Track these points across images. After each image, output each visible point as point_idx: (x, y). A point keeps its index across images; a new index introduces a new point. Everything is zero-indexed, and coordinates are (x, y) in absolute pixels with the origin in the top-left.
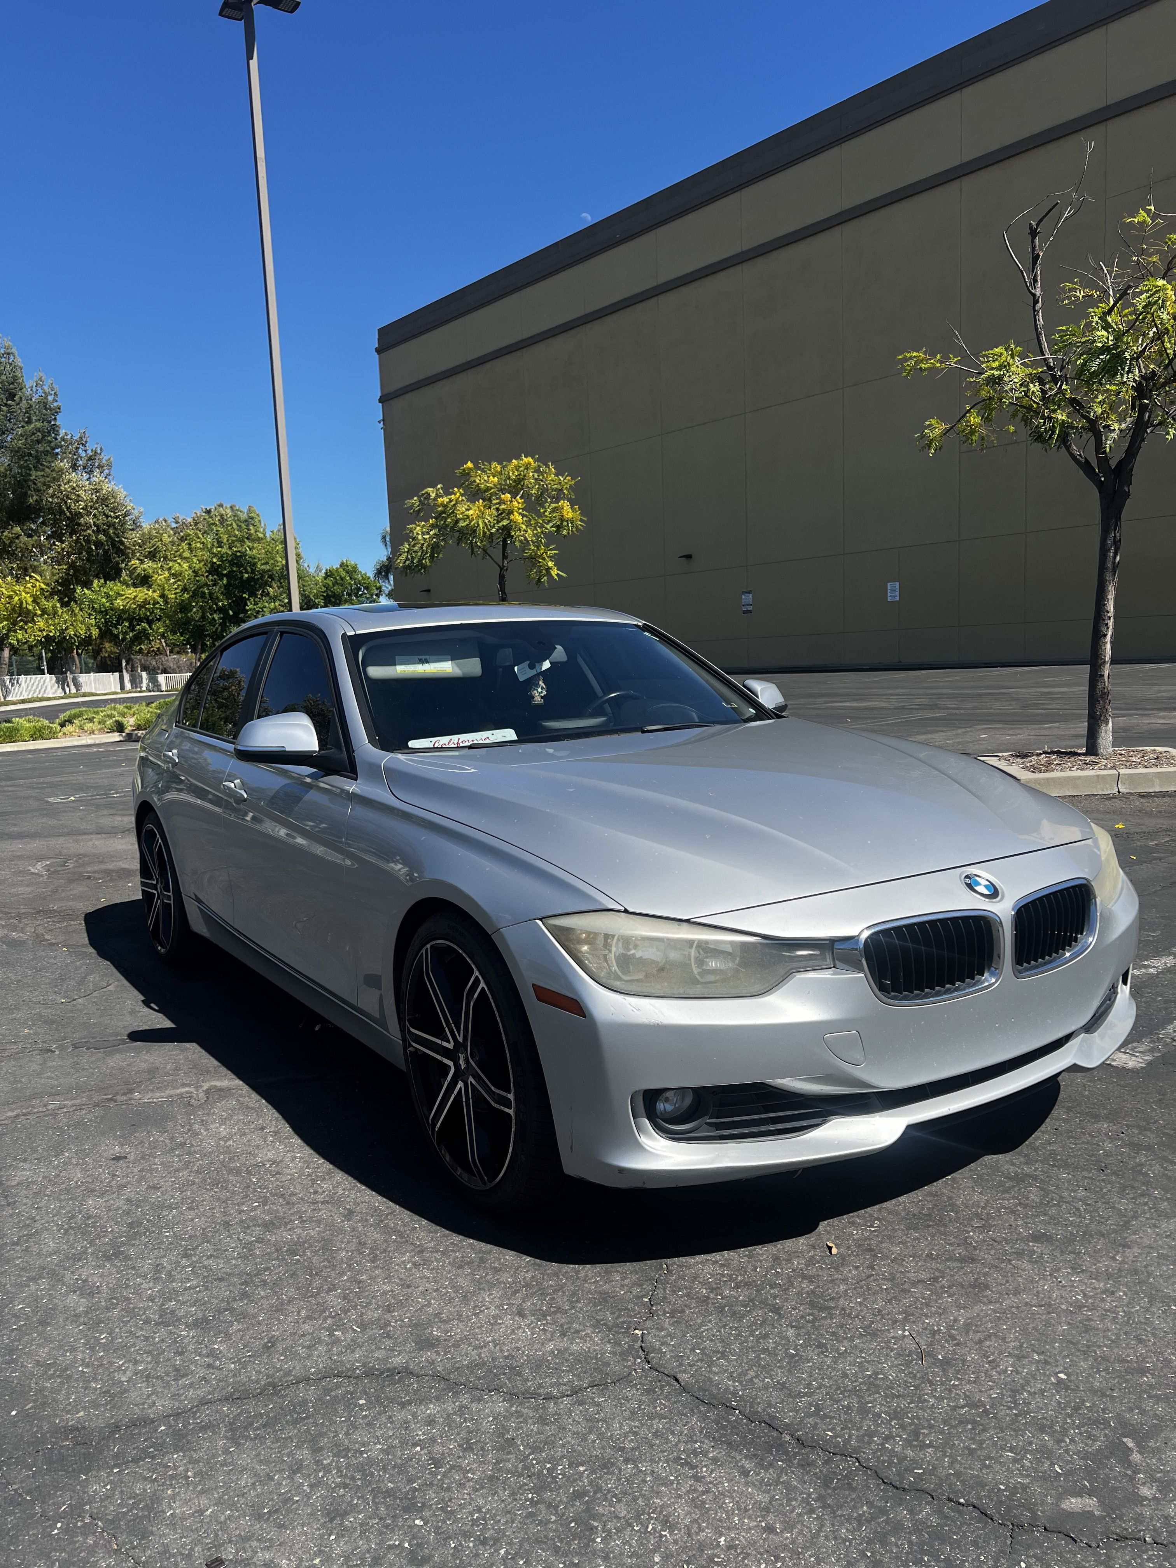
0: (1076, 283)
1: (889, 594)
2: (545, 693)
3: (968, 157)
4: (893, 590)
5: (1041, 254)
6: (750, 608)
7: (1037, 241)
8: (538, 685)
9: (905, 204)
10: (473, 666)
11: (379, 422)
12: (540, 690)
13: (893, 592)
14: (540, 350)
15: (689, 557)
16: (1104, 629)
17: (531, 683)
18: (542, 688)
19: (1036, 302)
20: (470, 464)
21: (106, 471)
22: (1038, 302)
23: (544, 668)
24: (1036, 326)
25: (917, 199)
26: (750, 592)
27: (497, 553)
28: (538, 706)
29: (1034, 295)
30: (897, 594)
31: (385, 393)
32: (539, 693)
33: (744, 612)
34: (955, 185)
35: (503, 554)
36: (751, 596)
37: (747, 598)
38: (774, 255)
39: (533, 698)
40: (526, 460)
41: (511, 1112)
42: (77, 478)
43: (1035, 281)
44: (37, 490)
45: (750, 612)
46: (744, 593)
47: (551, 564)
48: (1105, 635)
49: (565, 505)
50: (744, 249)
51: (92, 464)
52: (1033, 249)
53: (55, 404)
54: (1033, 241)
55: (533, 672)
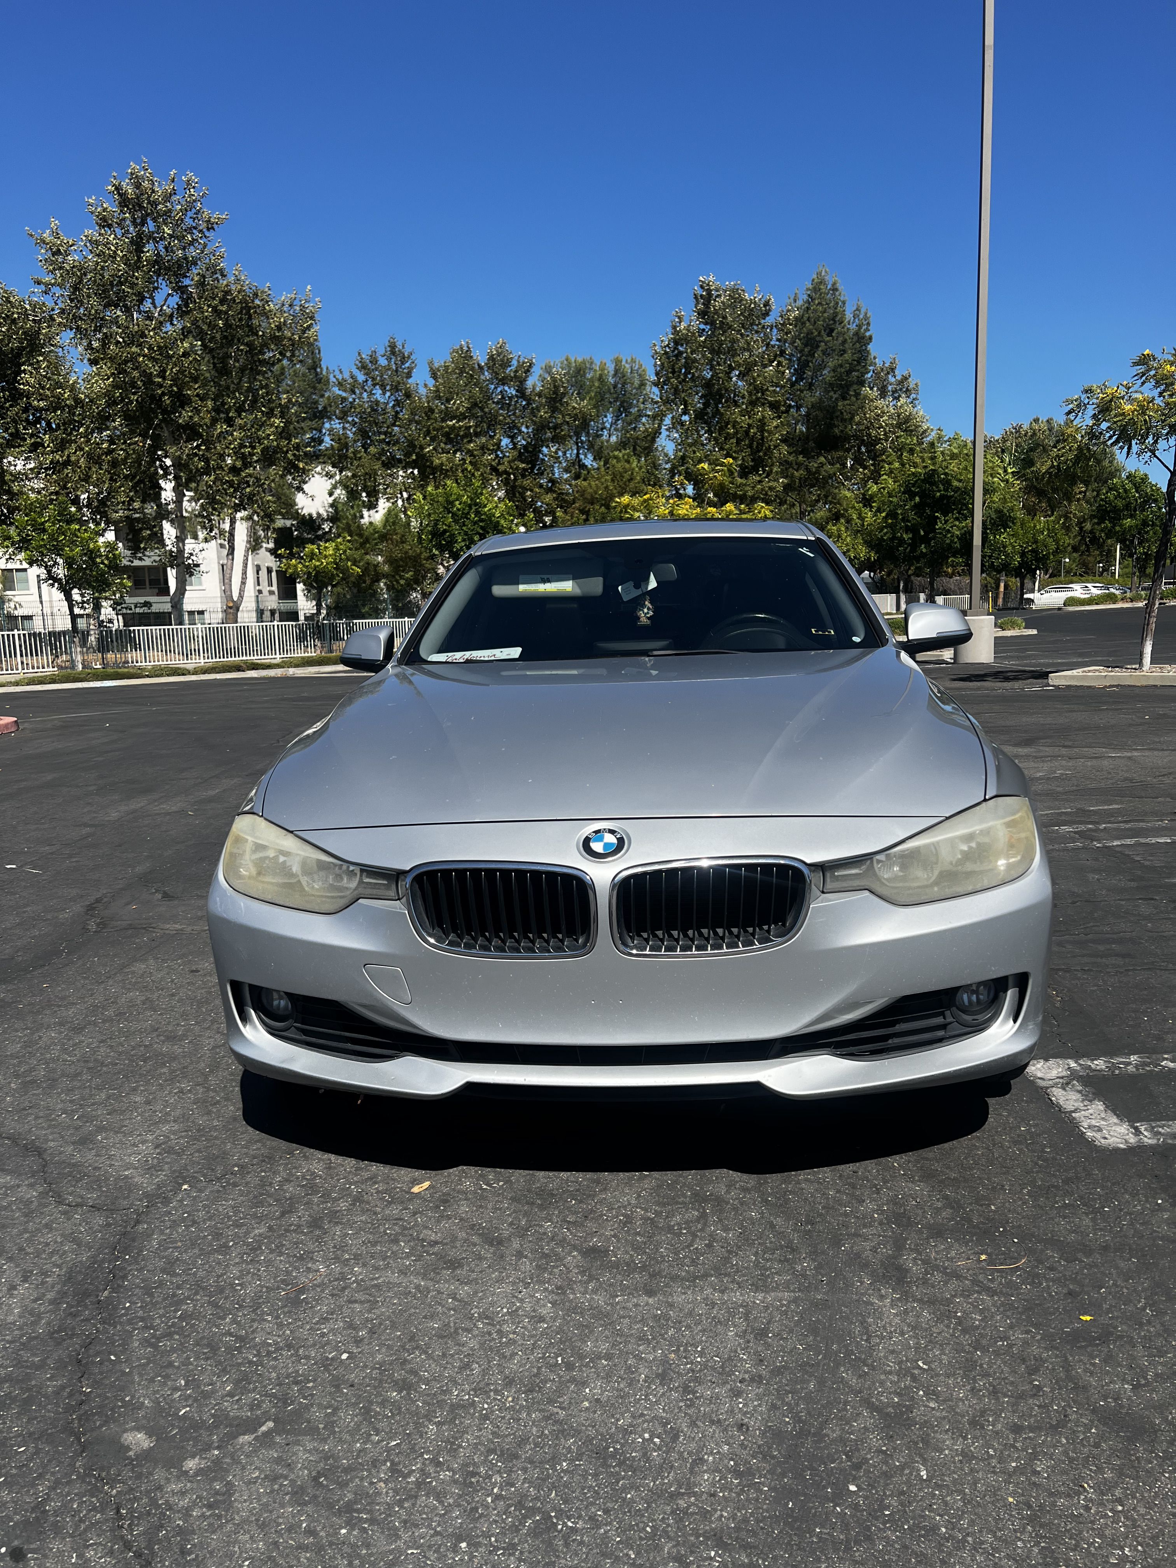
2: (651, 613)
8: (644, 606)
10: (595, 585)
12: (646, 610)
17: (637, 603)
18: (649, 609)
21: (913, 396)
23: (650, 588)
28: (645, 627)
32: (645, 614)
39: (639, 618)
42: (887, 405)
44: (843, 420)
51: (904, 388)
53: (868, 334)
55: (638, 592)
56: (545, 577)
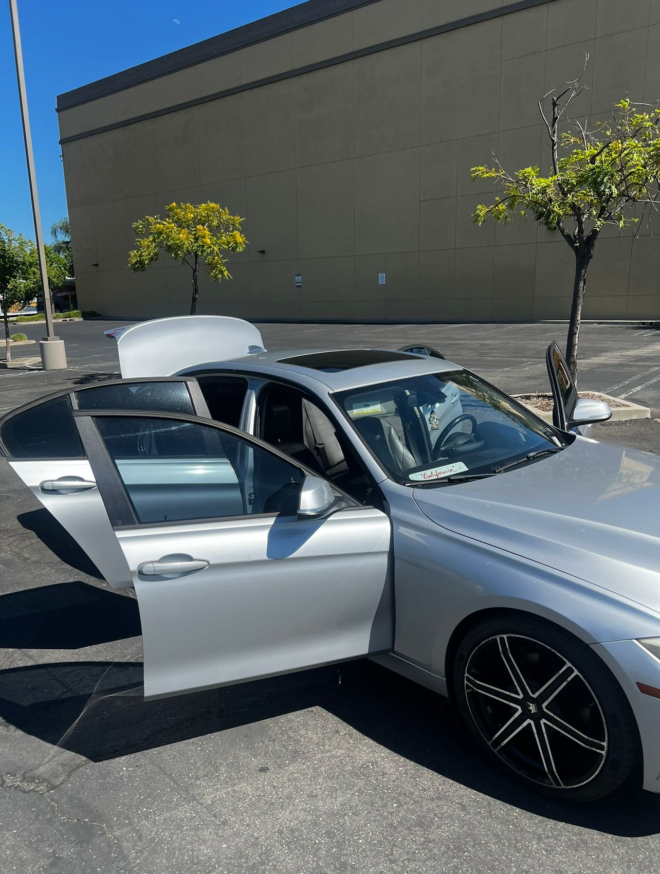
0: (569, 134)
1: (380, 280)
3: (426, 27)
4: (382, 278)
5: (559, 117)
6: (300, 284)
7: (556, 109)
9: (390, 52)
11: (60, 157)
13: (382, 279)
14: (167, 118)
15: (263, 252)
16: (575, 330)
19: (554, 145)
20: (174, 204)
22: (555, 145)
24: (554, 158)
25: (397, 48)
26: (300, 275)
27: (192, 261)
29: (553, 141)
30: (384, 280)
31: (64, 137)
33: (297, 287)
34: (418, 44)
35: (196, 262)
36: (300, 277)
37: (298, 279)
38: (312, 74)
40: (212, 205)
41: (603, 753)
43: (554, 132)
45: (300, 286)
46: (296, 275)
47: (224, 269)
48: (576, 334)
49: (237, 233)
50: (295, 68)
52: (554, 113)
54: (554, 109)
56: (366, 403)
